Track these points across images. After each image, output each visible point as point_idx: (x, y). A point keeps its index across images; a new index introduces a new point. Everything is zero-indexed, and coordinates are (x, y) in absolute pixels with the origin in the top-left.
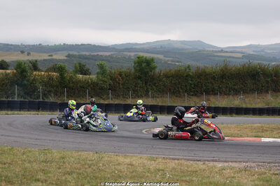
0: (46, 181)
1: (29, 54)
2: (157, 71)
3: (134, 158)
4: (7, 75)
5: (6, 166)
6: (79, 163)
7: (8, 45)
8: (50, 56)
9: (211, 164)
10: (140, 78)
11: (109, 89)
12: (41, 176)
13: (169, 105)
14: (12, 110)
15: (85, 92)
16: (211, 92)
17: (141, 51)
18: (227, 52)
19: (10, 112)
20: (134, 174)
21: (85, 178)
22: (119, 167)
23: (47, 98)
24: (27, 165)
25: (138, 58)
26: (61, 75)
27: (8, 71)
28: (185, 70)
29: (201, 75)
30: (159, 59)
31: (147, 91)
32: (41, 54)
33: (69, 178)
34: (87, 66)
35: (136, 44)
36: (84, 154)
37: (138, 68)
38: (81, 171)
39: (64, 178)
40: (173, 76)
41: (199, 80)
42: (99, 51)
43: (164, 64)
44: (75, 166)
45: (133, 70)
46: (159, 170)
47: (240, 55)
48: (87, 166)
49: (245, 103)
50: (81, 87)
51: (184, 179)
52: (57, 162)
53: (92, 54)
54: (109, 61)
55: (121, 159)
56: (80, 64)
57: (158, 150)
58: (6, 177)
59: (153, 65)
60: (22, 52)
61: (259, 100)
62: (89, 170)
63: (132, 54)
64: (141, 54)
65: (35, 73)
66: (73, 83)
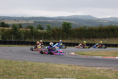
0: (25, 75)
1: (18, 21)
2: (72, 28)
3: (62, 65)
4: (9, 30)
5: (9, 68)
6: (39, 67)
7: (9, 17)
8: (27, 22)
9: (95, 68)
10: (64, 31)
11: (52, 36)
12: (23, 73)
13: (77, 43)
14: (11, 45)
15: (41, 37)
16: (95, 37)
17: (65, 20)
18: (101, 20)
19: (10, 46)
20: (62, 72)
21: (42, 74)
22: (56, 69)
23: (26, 40)
24: (17, 68)
25: (64, 23)
26: (31, 30)
27: (9, 28)
28: (84, 28)
29: (90, 30)
30: (73, 23)
31: (68, 37)
32: (23, 21)
33: (35, 74)
34: (42, 26)
35: (63, 17)
36: (41, 64)
37: (64, 27)
38: (40, 71)
39: (33, 74)
40: (78, 31)
41: (89, 32)
42: (47, 20)
43: (75, 25)
44: (37, 68)
45: (62, 28)
46: (73, 70)
47: (107, 22)
48: (42, 69)
49: (109, 42)
50: (40, 35)
51: (83, 74)
52: (30, 67)
53: (45, 21)
54: (52, 24)
55: (57, 66)
56: (39, 25)
57: (73, 62)
58: (9, 73)
59: (70, 26)
60: (15, 20)
61: (115, 41)
62: (43, 70)
63: (61, 21)
64: (65, 21)
65: (20, 29)
66: (37, 33)
